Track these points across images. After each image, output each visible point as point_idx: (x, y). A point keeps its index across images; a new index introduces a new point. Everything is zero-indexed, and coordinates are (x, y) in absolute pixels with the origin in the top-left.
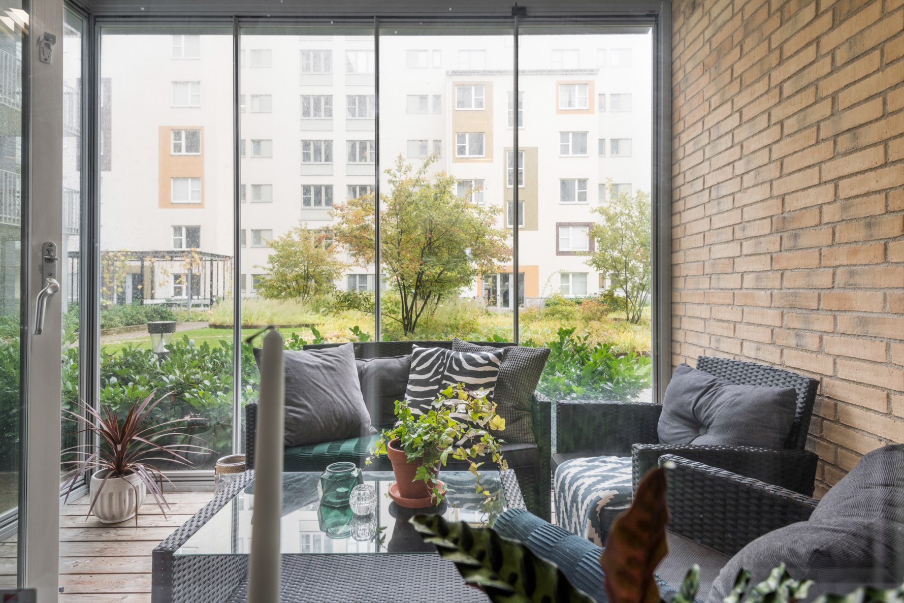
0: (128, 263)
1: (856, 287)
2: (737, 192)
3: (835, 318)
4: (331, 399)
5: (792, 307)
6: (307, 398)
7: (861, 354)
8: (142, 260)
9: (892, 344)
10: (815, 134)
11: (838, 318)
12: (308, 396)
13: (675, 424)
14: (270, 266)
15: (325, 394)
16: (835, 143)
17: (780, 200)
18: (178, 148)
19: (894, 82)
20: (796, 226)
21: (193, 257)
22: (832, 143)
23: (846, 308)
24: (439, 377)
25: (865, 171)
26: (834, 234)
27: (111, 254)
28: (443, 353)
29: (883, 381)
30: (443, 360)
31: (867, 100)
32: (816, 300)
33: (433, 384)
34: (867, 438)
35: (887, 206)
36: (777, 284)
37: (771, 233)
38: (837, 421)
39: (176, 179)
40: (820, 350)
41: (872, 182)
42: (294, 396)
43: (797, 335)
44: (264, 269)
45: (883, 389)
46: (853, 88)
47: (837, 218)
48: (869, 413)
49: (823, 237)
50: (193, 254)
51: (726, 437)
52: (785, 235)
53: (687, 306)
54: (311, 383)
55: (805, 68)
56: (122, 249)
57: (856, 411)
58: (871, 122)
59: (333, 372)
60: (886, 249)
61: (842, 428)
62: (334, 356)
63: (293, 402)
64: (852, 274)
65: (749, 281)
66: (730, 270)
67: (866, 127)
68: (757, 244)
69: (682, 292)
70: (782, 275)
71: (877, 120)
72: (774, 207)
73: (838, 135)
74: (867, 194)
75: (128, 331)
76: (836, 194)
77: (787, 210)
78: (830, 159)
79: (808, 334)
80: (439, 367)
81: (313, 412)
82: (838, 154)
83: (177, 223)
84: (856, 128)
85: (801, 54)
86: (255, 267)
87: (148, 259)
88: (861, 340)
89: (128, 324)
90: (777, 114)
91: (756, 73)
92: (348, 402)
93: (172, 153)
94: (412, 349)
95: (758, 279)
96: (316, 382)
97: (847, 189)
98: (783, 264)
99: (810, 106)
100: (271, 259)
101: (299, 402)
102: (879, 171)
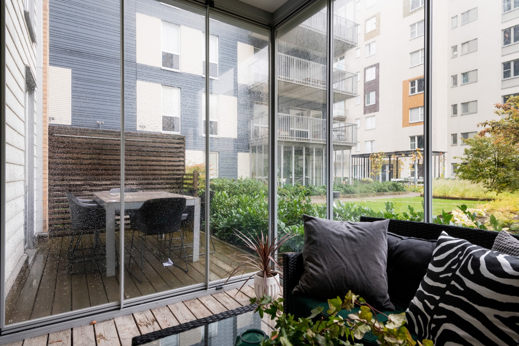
0: (383, 159)
4: (345, 267)
6: (324, 260)
8: (390, 158)
12: (326, 258)
14: (466, 156)
15: (340, 260)
18: (413, 91)
21: (418, 154)
24: (450, 275)
27: (375, 155)
28: (464, 248)
30: (460, 255)
33: (442, 281)
39: (411, 109)
42: (316, 256)
44: (462, 159)
50: (418, 152)
54: (331, 249)
56: (380, 152)
59: (353, 243)
62: (361, 230)
63: (314, 261)
75: (378, 195)
80: (453, 263)
81: (326, 273)
83: (412, 135)
86: (455, 158)
87: (393, 156)
89: (378, 192)
92: (361, 273)
93: (410, 94)
94: (439, 234)
96: (335, 248)
100: (466, 152)
101: (318, 262)
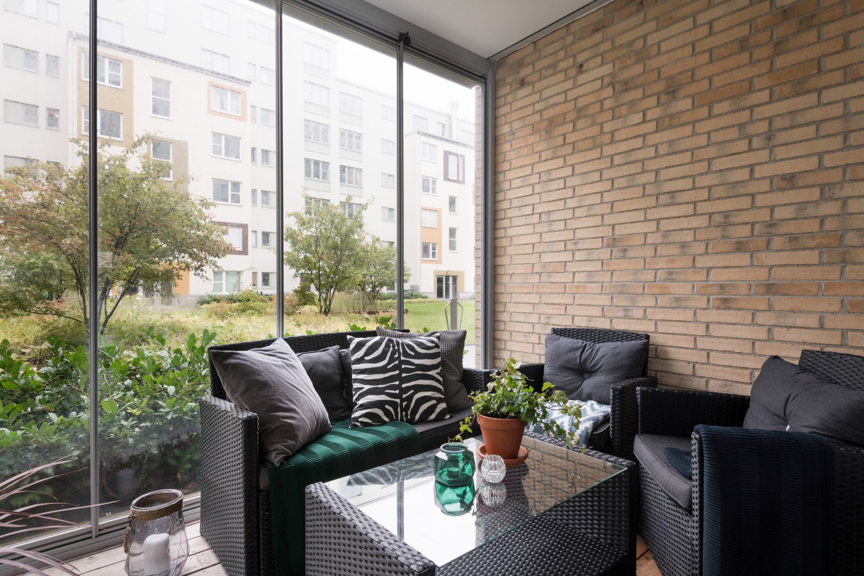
1: (672, 280)
2: (569, 219)
3: (656, 299)
5: (620, 293)
7: (676, 318)
9: (698, 311)
10: (642, 191)
11: (659, 299)
13: (565, 374)
16: (657, 198)
17: (611, 227)
19: (701, 172)
20: (624, 244)
22: (655, 198)
23: (666, 292)
24: (396, 362)
25: (680, 217)
26: (656, 250)
29: (692, 331)
30: (393, 347)
31: (682, 178)
32: (641, 288)
33: (392, 369)
34: (680, 363)
35: (695, 237)
36: (608, 279)
37: (602, 247)
38: (657, 357)
40: (644, 317)
41: (685, 223)
43: (625, 310)
45: (691, 335)
46: (672, 169)
47: (658, 241)
48: (681, 350)
49: (649, 252)
51: (616, 375)
52: (615, 249)
53: (513, 295)
55: (633, 150)
57: (673, 350)
58: (684, 190)
60: (694, 260)
61: (661, 360)
64: (670, 273)
65: (579, 277)
66: (562, 270)
67: (681, 193)
68: (588, 254)
69: (507, 286)
70: (612, 274)
71: (688, 190)
72: (607, 232)
73: (660, 194)
74: (682, 230)
76: (658, 228)
77: (617, 234)
78: (653, 207)
79: (635, 309)
80: (393, 354)
82: (660, 205)
84: (673, 192)
85: (630, 141)
88: (676, 310)
90: (607, 174)
91: (588, 144)
95: (589, 276)
97: (665, 225)
98: (613, 267)
99: (637, 174)
102: (689, 218)
